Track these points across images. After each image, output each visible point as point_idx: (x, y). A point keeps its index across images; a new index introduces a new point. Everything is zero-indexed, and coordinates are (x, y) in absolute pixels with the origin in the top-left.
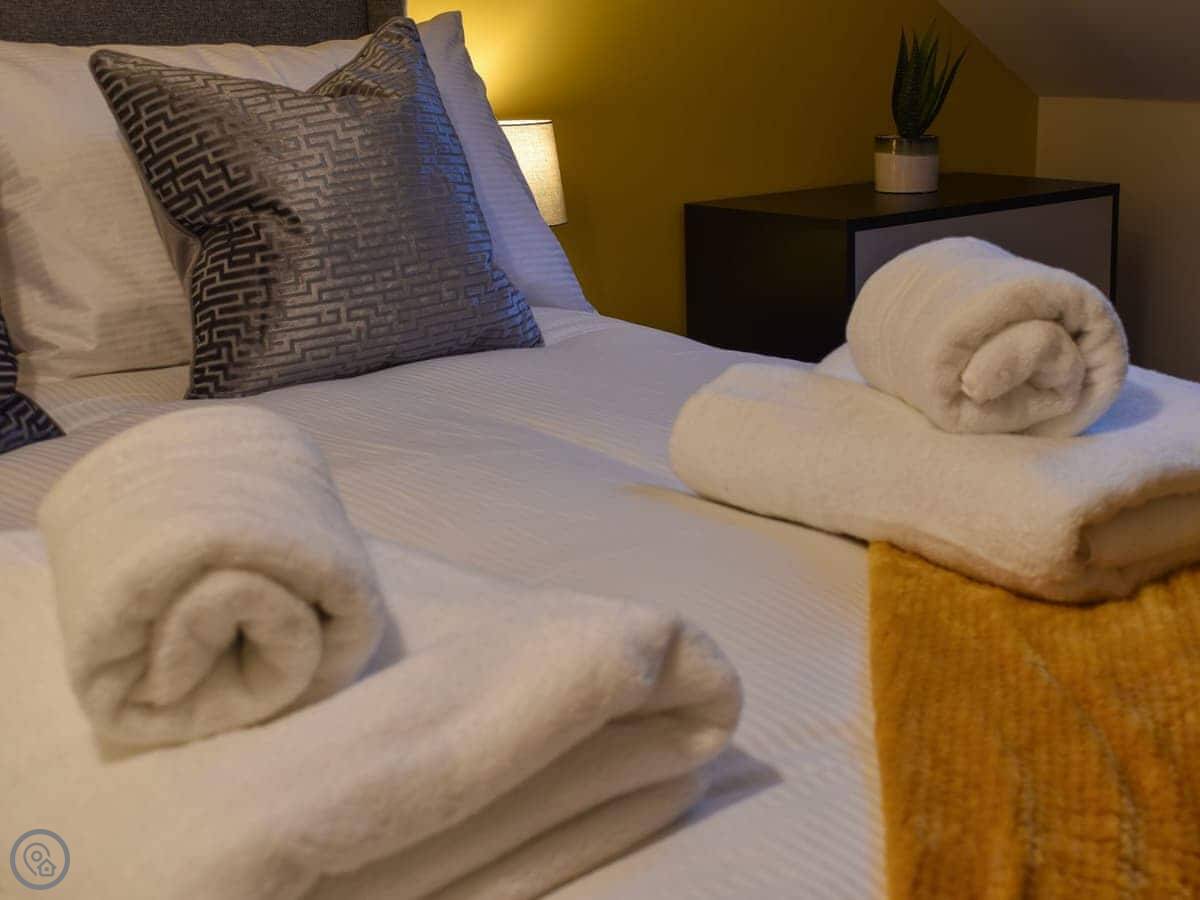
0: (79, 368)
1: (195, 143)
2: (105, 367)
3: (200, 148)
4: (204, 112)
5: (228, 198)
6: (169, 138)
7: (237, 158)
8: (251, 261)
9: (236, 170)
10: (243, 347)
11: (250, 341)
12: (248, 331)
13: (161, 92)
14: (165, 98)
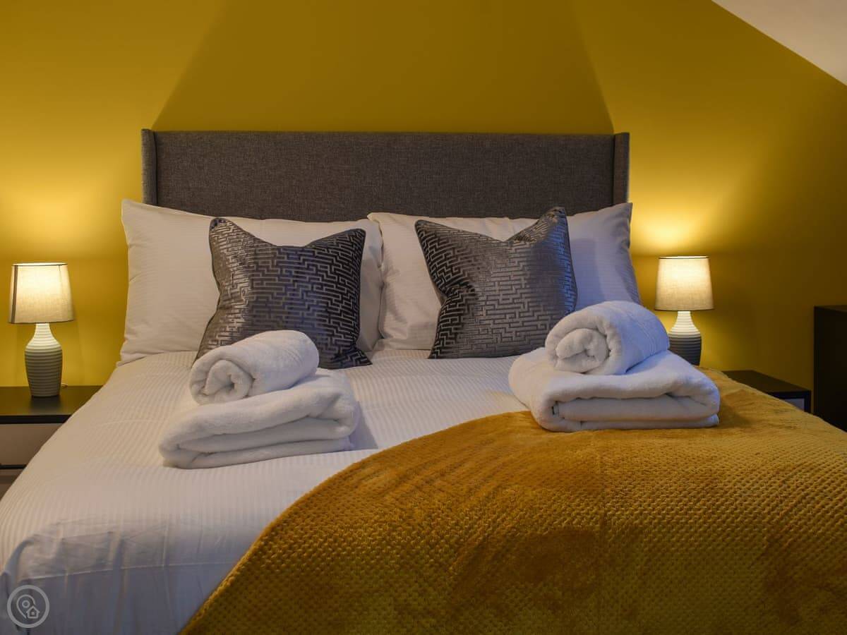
0: (400, 346)
1: (444, 258)
2: (409, 347)
3: (445, 260)
4: (449, 245)
5: (453, 280)
6: (437, 255)
7: (456, 264)
8: (455, 306)
9: (456, 269)
10: (448, 341)
11: (451, 339)
12: (451, 334)
13: (436, 237)
14: (437, 239)
